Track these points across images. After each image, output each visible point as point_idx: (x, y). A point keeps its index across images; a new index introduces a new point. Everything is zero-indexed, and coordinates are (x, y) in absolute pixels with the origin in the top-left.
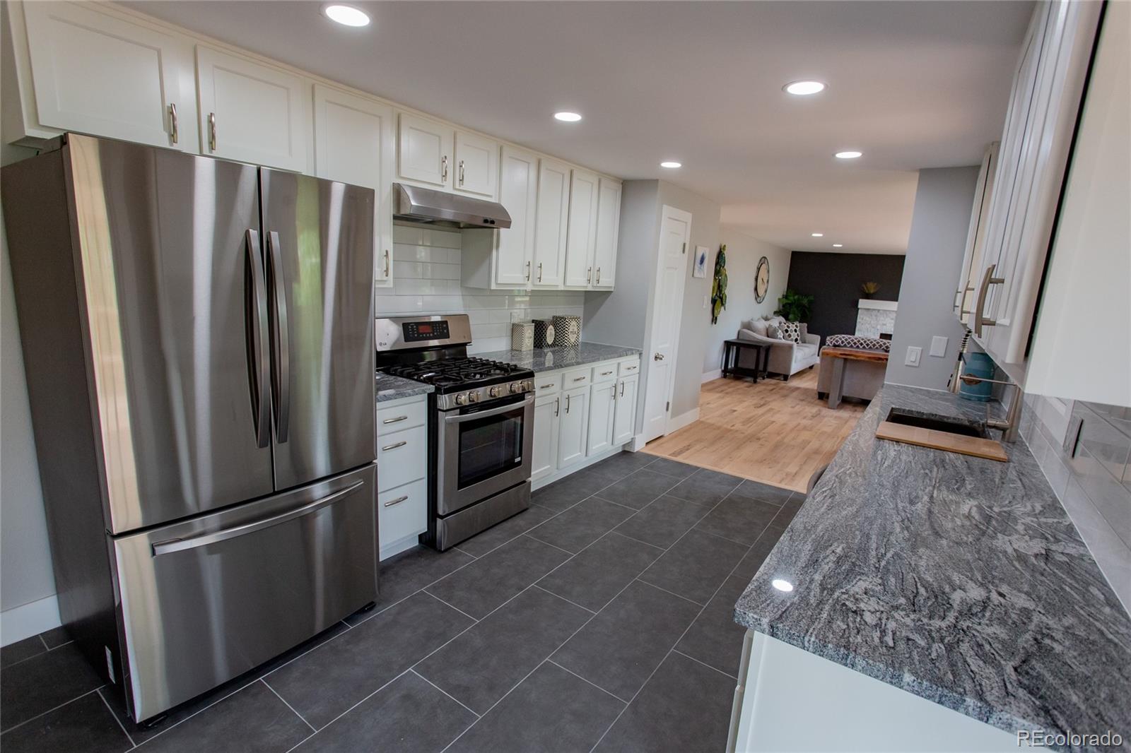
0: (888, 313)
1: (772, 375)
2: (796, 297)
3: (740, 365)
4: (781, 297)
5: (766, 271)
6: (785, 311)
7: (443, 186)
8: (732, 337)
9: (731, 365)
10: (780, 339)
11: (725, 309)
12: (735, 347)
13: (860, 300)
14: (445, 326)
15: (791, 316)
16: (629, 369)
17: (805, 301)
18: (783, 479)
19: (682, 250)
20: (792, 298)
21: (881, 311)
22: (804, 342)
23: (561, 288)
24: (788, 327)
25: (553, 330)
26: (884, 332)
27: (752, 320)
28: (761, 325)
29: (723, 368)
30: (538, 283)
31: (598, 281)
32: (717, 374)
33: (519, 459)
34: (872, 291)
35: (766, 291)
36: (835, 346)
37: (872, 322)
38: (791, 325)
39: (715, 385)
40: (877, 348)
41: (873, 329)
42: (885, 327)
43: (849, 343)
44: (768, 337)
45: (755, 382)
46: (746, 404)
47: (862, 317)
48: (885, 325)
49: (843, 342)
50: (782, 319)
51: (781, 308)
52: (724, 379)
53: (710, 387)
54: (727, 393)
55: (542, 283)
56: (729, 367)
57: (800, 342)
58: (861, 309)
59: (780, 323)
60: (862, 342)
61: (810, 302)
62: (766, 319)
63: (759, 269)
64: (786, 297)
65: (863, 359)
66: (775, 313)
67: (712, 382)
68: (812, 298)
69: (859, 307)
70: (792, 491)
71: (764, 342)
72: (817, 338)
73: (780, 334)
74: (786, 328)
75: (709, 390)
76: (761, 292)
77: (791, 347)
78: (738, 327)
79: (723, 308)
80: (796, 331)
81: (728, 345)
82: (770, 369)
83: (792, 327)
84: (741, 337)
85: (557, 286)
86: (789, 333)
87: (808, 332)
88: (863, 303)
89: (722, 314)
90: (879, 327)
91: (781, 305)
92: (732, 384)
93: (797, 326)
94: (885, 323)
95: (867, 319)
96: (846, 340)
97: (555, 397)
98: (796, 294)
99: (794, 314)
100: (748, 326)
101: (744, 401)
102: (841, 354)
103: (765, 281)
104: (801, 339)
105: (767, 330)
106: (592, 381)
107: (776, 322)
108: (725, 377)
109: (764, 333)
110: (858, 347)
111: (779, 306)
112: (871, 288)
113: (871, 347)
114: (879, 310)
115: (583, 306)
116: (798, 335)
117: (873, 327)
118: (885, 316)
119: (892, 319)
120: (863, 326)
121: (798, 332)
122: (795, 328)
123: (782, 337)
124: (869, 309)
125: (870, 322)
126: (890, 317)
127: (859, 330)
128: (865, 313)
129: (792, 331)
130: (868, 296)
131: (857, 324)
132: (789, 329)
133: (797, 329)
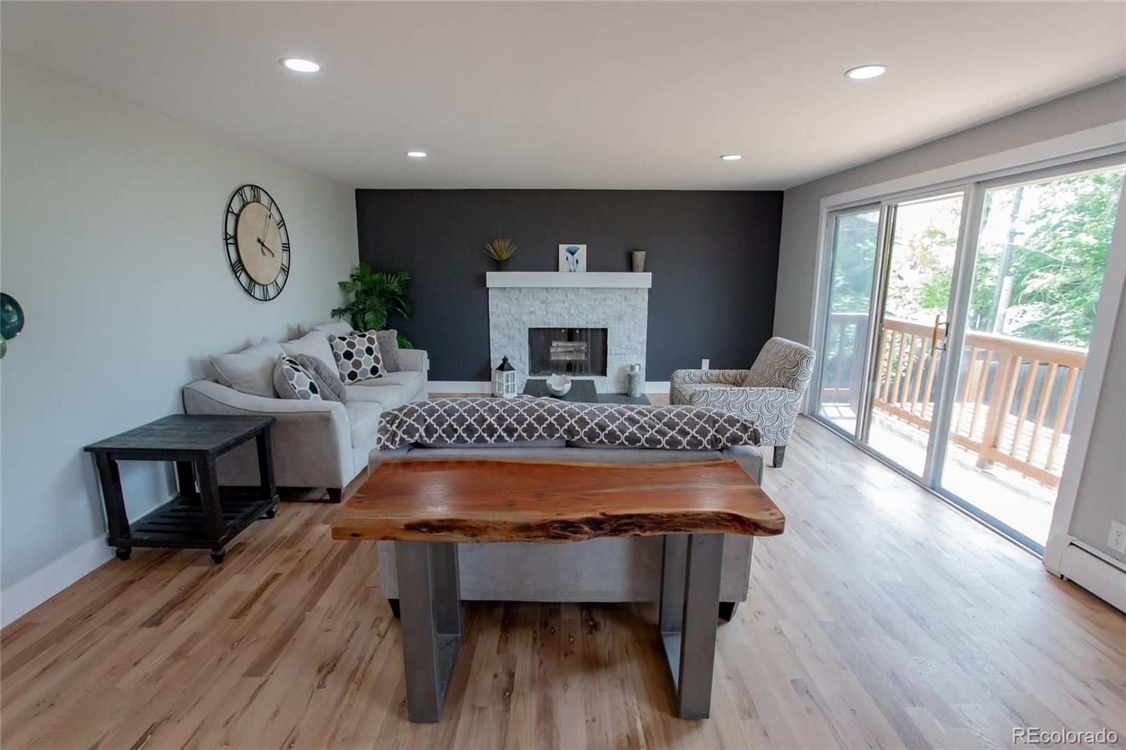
0: (535, 292)
4: (347, 278)
5: (273, 223)
13: (487, 273)
20: (370, 280)
21: (525, 291)
22: (393, 370)
24: (351, 345)
26: (534, 327)
28: (254, 362)
34: (505, 256)
35: (283, 270)
37: (513, 311)
38: (357, 340)
41: (516, 323)
42: (533, 316)
44: (267, 394)
45: (218, 559)
47: (495, 302)
48: (533, 313)
50: (345, 327)
51: (346, 302)
57: (385, 373)
58: (492, 288)
59: (335, 338)
60: (491, 420)
61: (405, 286)
62: (296, 336)
63: (235, 215)
64: (358, 278)
66: (330, 315)
69: (488, 285)
72: (422, 358)
74: (347, 348)
76: (264, 274)
80: (369, 351)
83: (364, 341)
84: (192, 410)
86: (355, 357)
87: (399, 347)
88: (494, 279)
90: (525, 318)
91: (347, 296)
93: (371, 341)
94: (532, 309)
95: (505, 306)
98: (376, 270)
99: (378, 311)
100: (212, 371)
103: (274, 246)
104: (385, 366)
105: (275, 369)
107: (320, 338)
108: (123, 555)
109: (262, 381)
110: (480, 440)
112: (503, 248)
114: (520, 289)
116: (377, 360)
117: (516, 320)
118: (531, 299)
119: (543, 302)
120: (500, 319)
121: (375, 353)
122: (368, 345)
123: (307, 388)
124: (504, 288)
125: (510, 310)
126: (538, 299)
127: (494, 326)
128: (500, 295)
129: (360, 351)
130: (499, 266)
131: (490, 316)
132: (353, 351)
133: (374, 347)
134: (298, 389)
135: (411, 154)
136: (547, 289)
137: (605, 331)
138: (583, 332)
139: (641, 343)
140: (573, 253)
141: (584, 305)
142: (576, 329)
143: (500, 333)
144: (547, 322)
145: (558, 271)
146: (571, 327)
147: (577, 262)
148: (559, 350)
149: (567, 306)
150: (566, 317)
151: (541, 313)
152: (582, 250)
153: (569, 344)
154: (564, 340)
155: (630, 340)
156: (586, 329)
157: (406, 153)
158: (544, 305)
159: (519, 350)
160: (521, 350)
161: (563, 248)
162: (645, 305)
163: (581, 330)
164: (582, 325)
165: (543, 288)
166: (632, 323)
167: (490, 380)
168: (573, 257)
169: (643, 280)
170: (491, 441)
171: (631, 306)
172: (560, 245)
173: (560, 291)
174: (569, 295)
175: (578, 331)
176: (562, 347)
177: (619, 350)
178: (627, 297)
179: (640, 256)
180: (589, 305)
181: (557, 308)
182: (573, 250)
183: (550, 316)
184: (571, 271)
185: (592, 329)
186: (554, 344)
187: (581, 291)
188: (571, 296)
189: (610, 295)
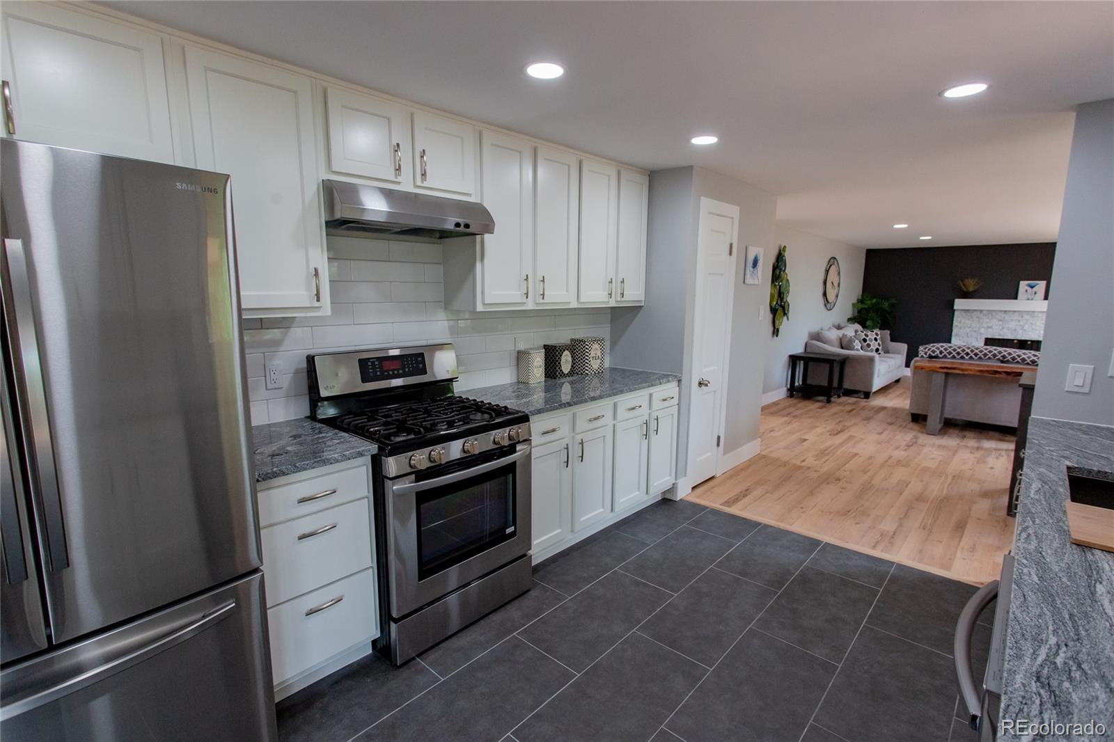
0: (994, 313)
1: (849, 393)
2: (874, 301)
3: (809, 382)
4: (855, 301)
5: (837, 273)
6: (861, 317)
7: (399, 183)
8: (799, 350)
9: (798, 382)
10: (858, 350)
11: (788, 319)
12: (802, 362)
13: (956, 300)
14: (420, 359)
15: (869, 323)
16: (665, 400)
17: (886, 305)
18: (877, 543)
19: (728, 253)
20: (869, 302)
21: (984, 312)
22: (887, 352)
23: (574, 305)
24: (866, 335)
25: (570, 356)
26: (989, 337)
27: (822, 329)
28: (834, 335)
29: (789, 386)
30: (542, 301)
31: (623, 295)
32: (781, 393)
33: (511, 529)
34: (971, 289)
35: (837, 296)
36: (931, 357)
37: (973, 325)
38: (869, 333)
39: (779, 407)
40: (989, 358)
41: (974, 334)
42: (990, 330)
43: (950, 353)
44: (842, 348)
45: (829, 401)
46: (818, 430)
47: (959, 319)
48: (990, 327)
49: (941, 352)
50: (858, 327)
51: (856, 314)
52: (792, 399)
53: (775, 409)
54: (795, 417)
55: (546, 300)
56: (796, 384)
57: (882, 353)
58: (957, 310)
59: (856, 331)
60: (969, 351)
61: (892, 306)
62: (839, 328)
63: (827, 271)
64: (861, 301)
65: (971, 373)
66: (849, 320)
67: (775, 404)
68: (893, 301)
69: (955, 307)
70: (892, 563)
71: (838, 355)
72: (904, 347)
73: (857, 344)
74: (864, 337)
75: (772, 414)
76: (831, 297)
77: (871, 360)
78: (804, 338)
79: (785, 318)
80: (876, 339)
81: (794, 360)
82: (847, 385)
83: (871, 335)
84: (808, 350)
85: (569, 303)
86: (868, 342)
87: (892, 340)
88: (959, 304)
89: (784, 325)
90: (982, 331)
91: (856, 311)
92: (800, 405)
93: (877, 334)
94: (990, 325)
95: (967, 322)
96: (946, 349)
97: (563, 443)
98: (873, 296)
99: (873, 320)
100: (817, 337)
101: (816, 427)
102: (941, 368)
103: (836, 284)
104: (883, 350)
105: (841, 340)
106: (615, 418)
107: (851, 330)
108: (791, 396)
109: (837, 343)
110: (962, 358)
111: (854, 311)
112: (971, 285)
113: (980, 358)
114: (981, 311)
115: (609, 325)
116: (879, 344)
117: (975, 331)
118: (990, 318)
119: (1000, 320)
120: (961, 331)
121: (878, 341)
122: (875, 336)
123: (859, 348)
124: (968, 310)
125: (971, 325)
126: (996, 318)
127: (956, 335)
128: (964, 314)
129: (871, 340)
130: (966, 295)
132: (867, 339)
133: (878, 338)
134: (856, 347)
135: (922, 238)
136: (1005, 312)
138: (1035, 343)
140: (1032, 287)
141: (1038, 324)
142: (1027, 341)
144: (1002, 334)
145: (1017, 299)
146: (1023, 338)
147: (1035, 293)
149: (1021, 324)
150: (1020, 331)
151: (997, 328)
152: (1040, 285)
158: (1001, 323)
161: (1023, 283)
163: (1032, 341)
165: (1002, 311)
168: (1032, 289)
170: (967, 358)
172: (1021, 281)
173: (1017, 313)
174: (1024, 316)
175: (1030, 342)
181: (1013, 325)
182: (1033, 285)
183: (1005, 330)
184: (1028, 299)
187: (1036, 314)
188: (1026, 317)
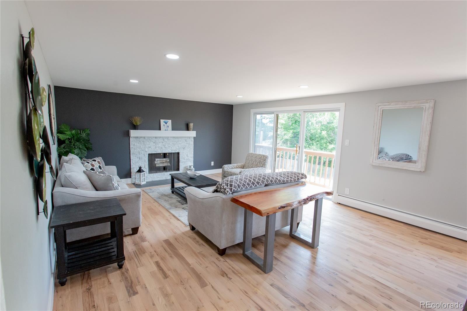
0: (151, 139)
2: (73, 132)
5: (52, 105)
13: (131, 131)
17: (84, 135)
20: (68, 133)
21: (146, 138)
24: (93, 165)
26: (150, 153)
34: (138, 123)
37: (141, 146)
38: (93, 163)
41: (143, 152)
42: (150, 149)
44: (98, 189)
47: (133, 143)
48: (150, 147)
68: (88, 131)
69: (130, 136)
72: (115, 168)
76: (54, 130)
77: (139, 196)
80: (100, 168)
83: (96, 164)
86: (95, 170)
87: (106, 165)
88: (133, 133)
90: (147, 150)
93: (99, 163)
94: (150, 146)
95: (137, 144)
98: (72, 129)
103: (53, 117)
105: (90, 179)
112: (138, 120)
114: (144, 137)
117: (143, 150)
118: (149, 141)
119: (154, 143)
120: (135, 150)
121: (102, 168)
124: (137, 137)
125: (140, 146)
126: (152, 141)
127: (133, 154)
128: (135, 140)
129: (97, 168)
130: (135, 127)
131: (131, 149)
132: (94, 168)
133: (101, 165)
135: (132, 81)
136: (156, 137)
137: (178, 153)
138: (170, 154)
139: (191, 157)
140: (166, 123)
141: (171, 144)
142: (167, 153)
143: (135, 157)
144: (156, 151)
145: (160, 130)
146: (166, 152)
147: (168, 127)
148: (159, 162)
149: (164, 144)
150: (164, 148)
151: (153, 147)
152: (170, 122)
153: (164, 159)
154: (162, 158)
155: (188, 156)
156: (171, 153)
157: (129, 80)
159: (144, 163)
160: (145, 163)
161: (162, 121)
162: (192, 143)
163: (169, 153)
164: (170, 152)
165: (154, 137)
166: (188, 150)
167: (131, 178)
168: (166, 124)
169: (192, 134)
171: (188, 143)
172: (161, 120)
173: (161, 138)
174: (165, 139)
175: (168, 154)
176: (160, 161)
177: (184, 160)
178: (187, 140)
179: (191, 125)
180: (173, 143)
181: (160, 145)
182: (166, 122)
183: (157, 148)
184: (166, 130)
185: (173, 153)
186: (157, 160)
187: (169, 138)
188: (166, 140)
189: (180, 140)
